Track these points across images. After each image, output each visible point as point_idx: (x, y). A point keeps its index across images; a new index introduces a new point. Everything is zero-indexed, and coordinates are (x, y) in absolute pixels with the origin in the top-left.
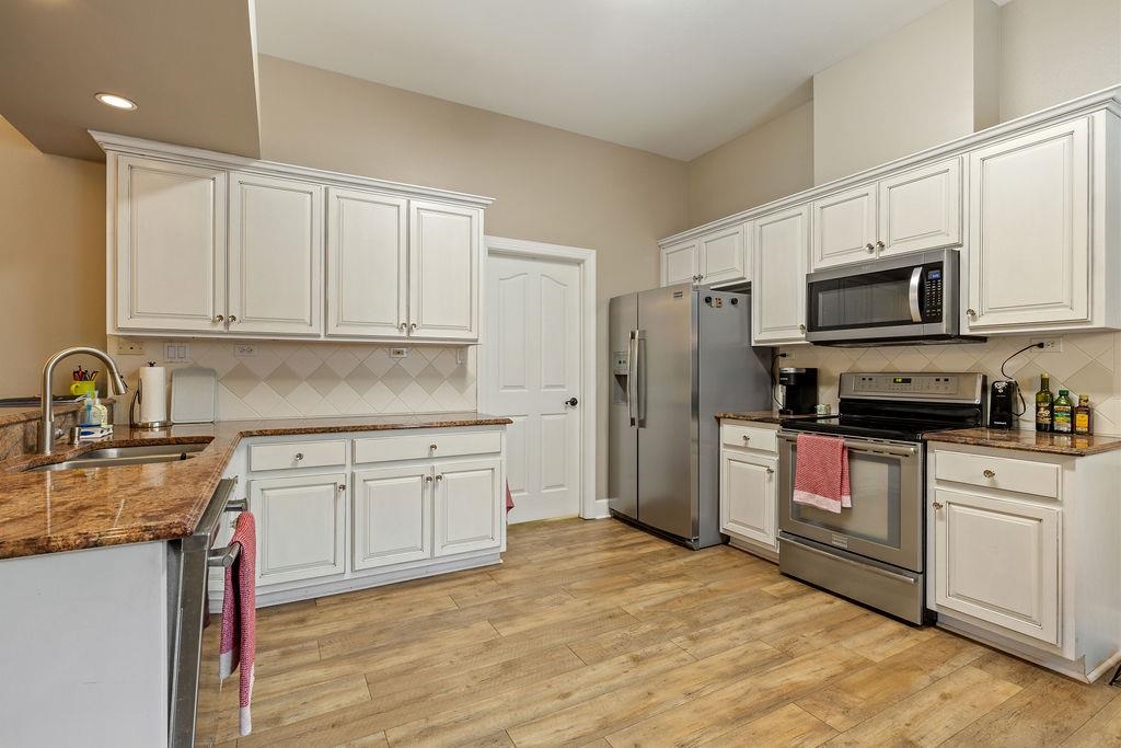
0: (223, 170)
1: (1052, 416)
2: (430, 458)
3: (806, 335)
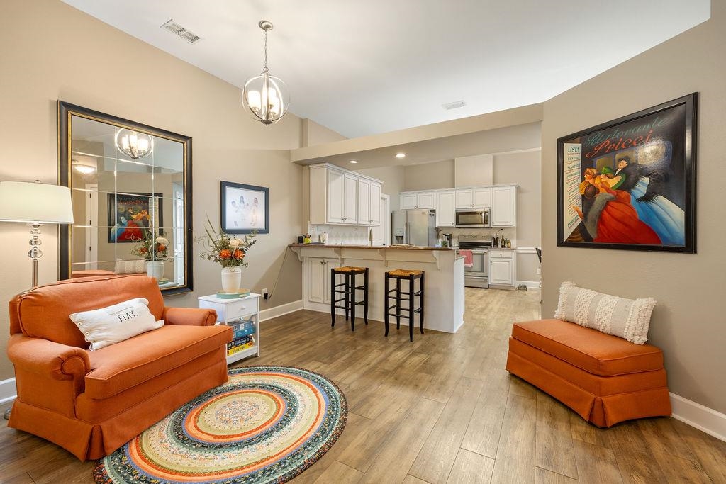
1: (504, 243)
3: (454, 226)
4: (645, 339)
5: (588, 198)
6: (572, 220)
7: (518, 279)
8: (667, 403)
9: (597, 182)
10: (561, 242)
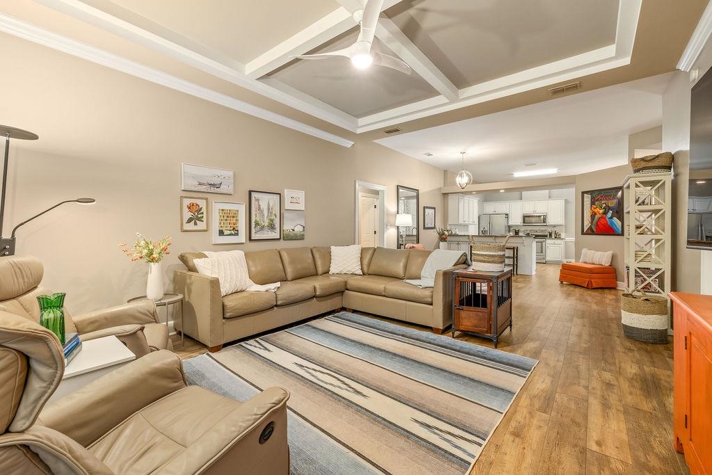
1: (556, 235)
3: (522, 224)
4: (609, 264)
5: (593, 216)
6: (587, 224)
7: (566, 258)
8: (616, 284)
9: (596, 211)
10: (583, 233)
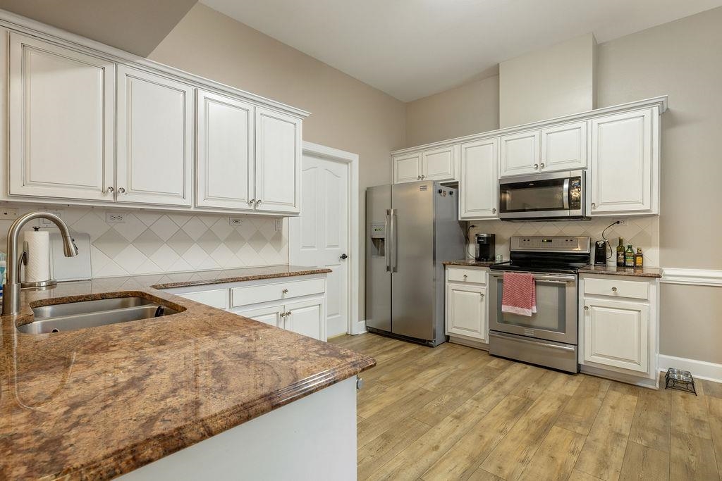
0: (111, 61)
1: (625, 258)
2: (282, 299)
3: (498, 215)
